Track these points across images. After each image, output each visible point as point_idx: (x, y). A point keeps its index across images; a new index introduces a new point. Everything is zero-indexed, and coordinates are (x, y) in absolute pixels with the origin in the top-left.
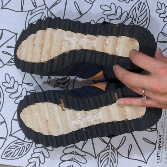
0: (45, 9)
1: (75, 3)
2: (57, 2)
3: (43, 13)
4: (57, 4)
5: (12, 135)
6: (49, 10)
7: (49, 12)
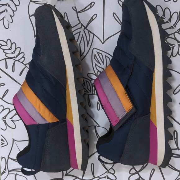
0: (81, 28)
1: (114, 14)
2: (93, 18)
3: (80, 32)
4: (93, 20)
5: (69, 174)
6: (85, 28)
7: (85, 30)
